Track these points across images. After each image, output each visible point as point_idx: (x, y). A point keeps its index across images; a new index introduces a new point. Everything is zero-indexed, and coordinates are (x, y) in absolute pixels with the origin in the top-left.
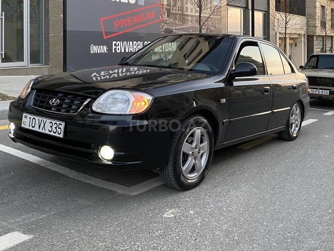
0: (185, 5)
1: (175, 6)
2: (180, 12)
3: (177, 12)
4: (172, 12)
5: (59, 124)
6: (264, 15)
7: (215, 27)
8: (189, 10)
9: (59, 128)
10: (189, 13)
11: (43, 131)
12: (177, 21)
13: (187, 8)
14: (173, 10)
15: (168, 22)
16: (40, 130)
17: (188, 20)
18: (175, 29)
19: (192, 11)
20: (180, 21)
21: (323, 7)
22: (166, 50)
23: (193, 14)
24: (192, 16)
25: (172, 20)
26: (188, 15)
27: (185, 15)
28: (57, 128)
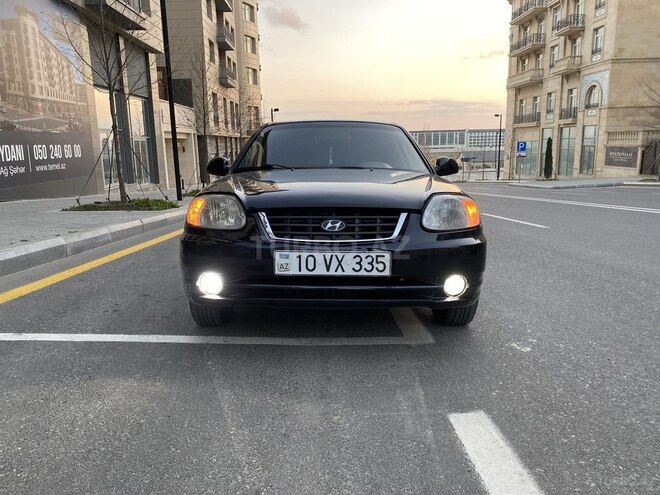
0: (30, 81)
1: (13, 82)
2: (22, 94)
3: (17, 93)
4: (8, 91)
5: (377, 256)
6: (144, 104)
7: (80, 121)
8: (37, 89)
9: (377, 262)
10: (37, 95)
11: (340, 273)
12: (19, 109)
13: (33, 86)
14: (10, 88)
15: (4, 110)
16: (332, 272)
17: (37, 107)
18: (18, 123)
19: (41, 93)
20: (25, 109)
21: (214, 95)
22: (8, 160)
23: (44, 97)
24: (43, 101)
25: (10, 107)
26: (36, 99)
27: (33, 99)
28: (374, 263)
